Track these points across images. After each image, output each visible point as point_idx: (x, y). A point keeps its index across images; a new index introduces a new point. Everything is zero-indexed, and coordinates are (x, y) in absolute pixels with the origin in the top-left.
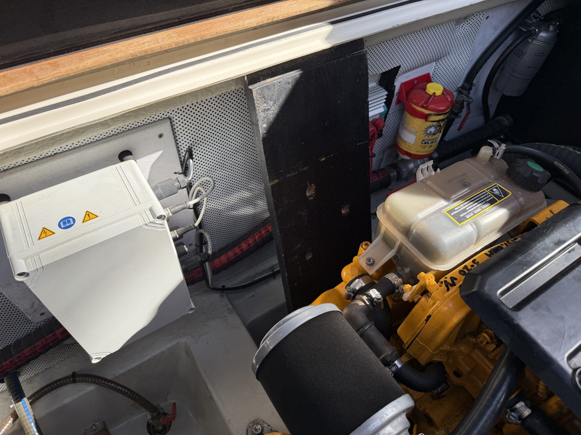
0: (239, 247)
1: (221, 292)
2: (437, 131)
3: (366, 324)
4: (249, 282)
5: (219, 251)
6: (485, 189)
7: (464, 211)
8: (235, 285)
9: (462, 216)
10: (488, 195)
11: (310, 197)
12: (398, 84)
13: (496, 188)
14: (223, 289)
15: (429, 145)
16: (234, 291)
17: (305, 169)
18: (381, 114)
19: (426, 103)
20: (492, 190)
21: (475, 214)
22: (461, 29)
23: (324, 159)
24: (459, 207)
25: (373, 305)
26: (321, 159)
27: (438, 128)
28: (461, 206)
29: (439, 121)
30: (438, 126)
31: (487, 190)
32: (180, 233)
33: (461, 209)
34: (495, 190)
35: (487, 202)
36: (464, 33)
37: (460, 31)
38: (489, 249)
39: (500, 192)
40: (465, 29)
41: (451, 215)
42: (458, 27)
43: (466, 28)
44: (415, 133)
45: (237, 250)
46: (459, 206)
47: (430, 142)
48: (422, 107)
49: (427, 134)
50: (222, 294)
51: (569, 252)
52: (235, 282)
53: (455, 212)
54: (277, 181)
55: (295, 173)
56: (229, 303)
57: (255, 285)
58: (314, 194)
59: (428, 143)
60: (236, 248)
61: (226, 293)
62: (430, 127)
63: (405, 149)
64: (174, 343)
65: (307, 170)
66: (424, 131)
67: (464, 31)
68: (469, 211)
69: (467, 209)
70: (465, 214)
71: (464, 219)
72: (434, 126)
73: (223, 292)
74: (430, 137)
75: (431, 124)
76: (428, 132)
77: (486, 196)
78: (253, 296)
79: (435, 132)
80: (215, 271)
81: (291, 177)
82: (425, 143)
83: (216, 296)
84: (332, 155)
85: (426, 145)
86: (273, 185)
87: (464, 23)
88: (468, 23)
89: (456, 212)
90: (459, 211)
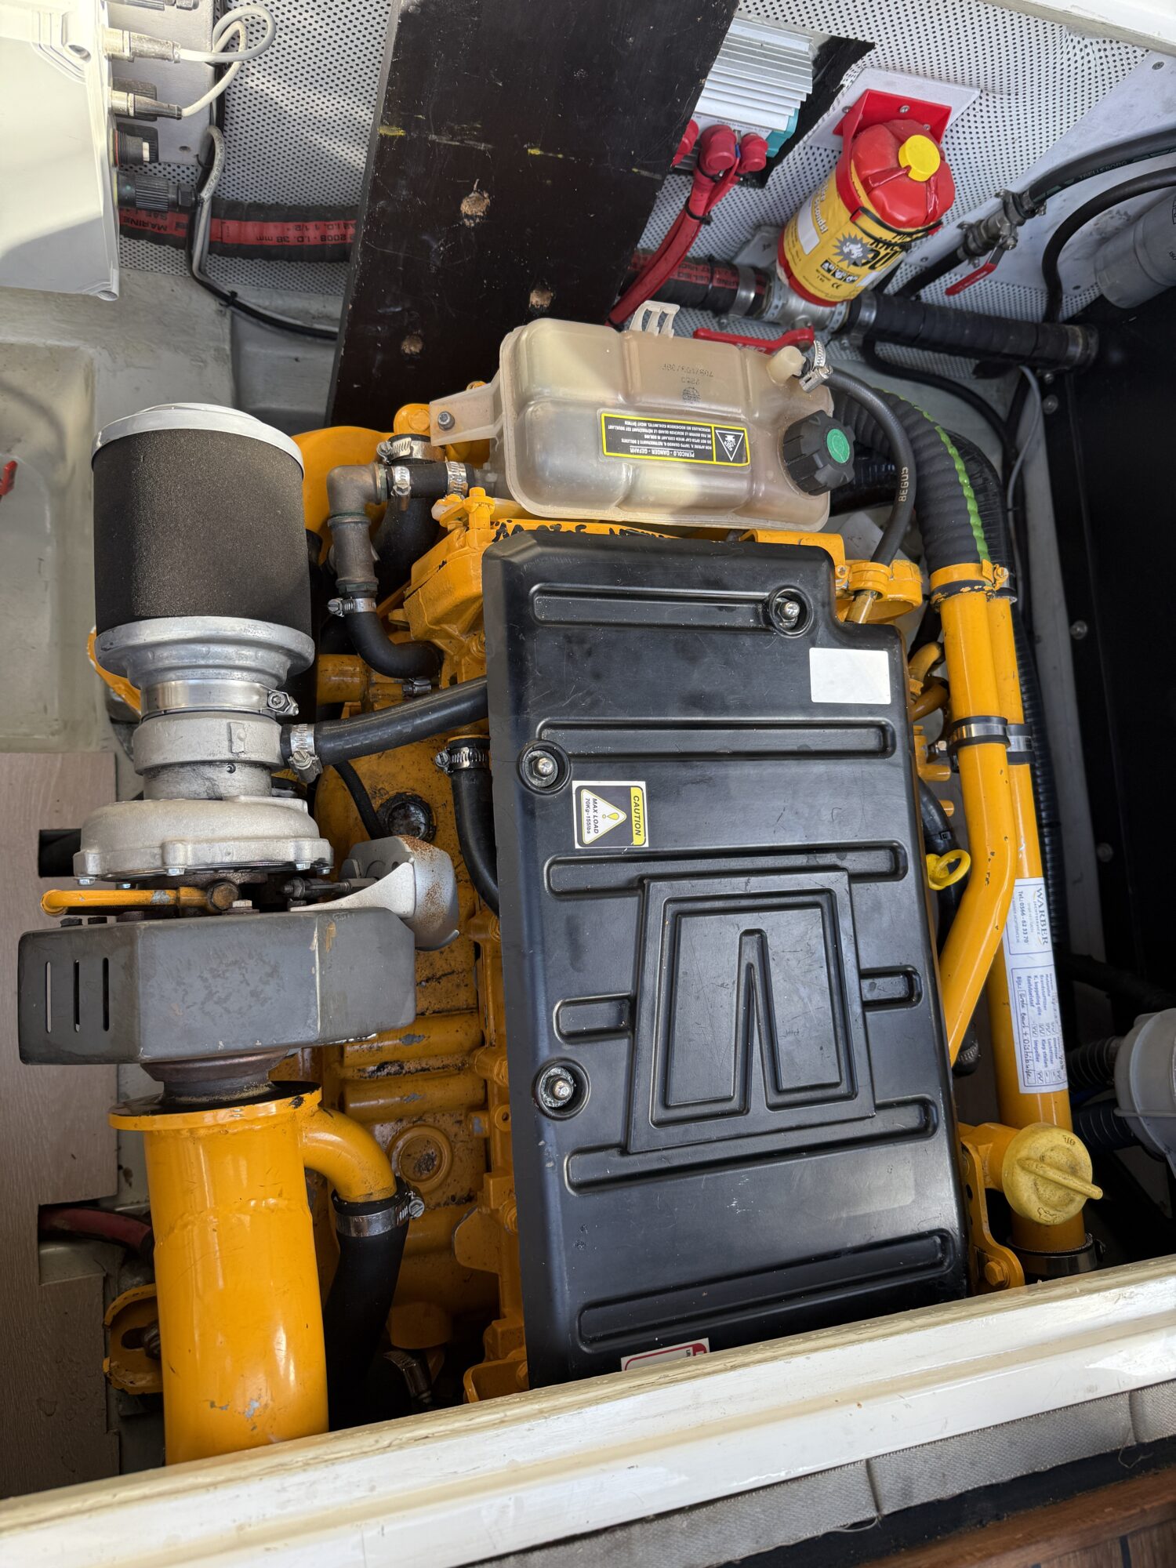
0: (299, 228)
1: (223, 303)
2: (864, 261)
3: (351, 514)
4: (298, 323)
5: (250, 205)
6: (713, 426)
7: (639, 436)
8: (265, 309)
9: (624, 441)
10: (707, 439)
11: (467, 216)
12: (855, 84)
13: (737, 437)
14: (230, 300)
15: (834, 280)
16: (254, 320)
17: (482, 147)
18: (774, 133)
19: (877, 177)
20: (724, 436)
21: (650, 454)
22: (1077, 50)
23: (536, 152)
24: (635, 424)
25: (389, 496)
26: (532, 148)
27: (871, 256)
28: (640, 424)
29: (877, 241)
30: (872, 250)
31: (716, 428)
32: (142, 108)
33: (634, 430)
34: (730, 438)
35: (694, 449)
36: (1078, 65)
37: (1071, 55)
38: (625, 528)
39: (734, 448)
40: (1086, 59)
41: (606, 427)
42: (1076, 40)
43: (1091, 57)
44: (821, 232)
45: (292, 232)
46: (637, 421)
47: (838, 275)
48: (865, 183)
49: (841, 253)
50: (222, 308)
51: (720, 608)
52: (267, 303)
53: (618, 428)
54: (401, 133)
55: (452, 140)
56: (228, 337)
57: (309, 339)
58: (480, 217)
59: (834, 275)
60: (291, 225)
61: (233, 312)
62: (855, 241)
63: (789, 257)
64: (66, 344)
65: (484, 152)
66: (839, 241)
67: (1080, 62)
68: (645, 442)
69: (646, 437)
70: (634, 442)
71: (626, 449)
72: (863, 245)
73: (227, 306)
74: (844, 265)
75: (860, 235)
76: (846, 250)
77: (701, 438)
78: (297, 360)
79: (860, 258)
80: (218, 247)
81: (439, 144)
82: (829, 271)
83: (208, 305)
84: (560, 156)
85: (829, 276)
86: (386, 136)
87: (1094, 41)
88: (1103, 46)
89: (622, 428)
90: (629, 429)
